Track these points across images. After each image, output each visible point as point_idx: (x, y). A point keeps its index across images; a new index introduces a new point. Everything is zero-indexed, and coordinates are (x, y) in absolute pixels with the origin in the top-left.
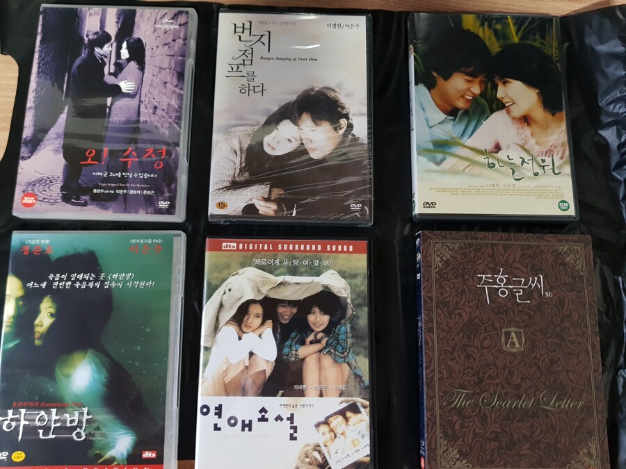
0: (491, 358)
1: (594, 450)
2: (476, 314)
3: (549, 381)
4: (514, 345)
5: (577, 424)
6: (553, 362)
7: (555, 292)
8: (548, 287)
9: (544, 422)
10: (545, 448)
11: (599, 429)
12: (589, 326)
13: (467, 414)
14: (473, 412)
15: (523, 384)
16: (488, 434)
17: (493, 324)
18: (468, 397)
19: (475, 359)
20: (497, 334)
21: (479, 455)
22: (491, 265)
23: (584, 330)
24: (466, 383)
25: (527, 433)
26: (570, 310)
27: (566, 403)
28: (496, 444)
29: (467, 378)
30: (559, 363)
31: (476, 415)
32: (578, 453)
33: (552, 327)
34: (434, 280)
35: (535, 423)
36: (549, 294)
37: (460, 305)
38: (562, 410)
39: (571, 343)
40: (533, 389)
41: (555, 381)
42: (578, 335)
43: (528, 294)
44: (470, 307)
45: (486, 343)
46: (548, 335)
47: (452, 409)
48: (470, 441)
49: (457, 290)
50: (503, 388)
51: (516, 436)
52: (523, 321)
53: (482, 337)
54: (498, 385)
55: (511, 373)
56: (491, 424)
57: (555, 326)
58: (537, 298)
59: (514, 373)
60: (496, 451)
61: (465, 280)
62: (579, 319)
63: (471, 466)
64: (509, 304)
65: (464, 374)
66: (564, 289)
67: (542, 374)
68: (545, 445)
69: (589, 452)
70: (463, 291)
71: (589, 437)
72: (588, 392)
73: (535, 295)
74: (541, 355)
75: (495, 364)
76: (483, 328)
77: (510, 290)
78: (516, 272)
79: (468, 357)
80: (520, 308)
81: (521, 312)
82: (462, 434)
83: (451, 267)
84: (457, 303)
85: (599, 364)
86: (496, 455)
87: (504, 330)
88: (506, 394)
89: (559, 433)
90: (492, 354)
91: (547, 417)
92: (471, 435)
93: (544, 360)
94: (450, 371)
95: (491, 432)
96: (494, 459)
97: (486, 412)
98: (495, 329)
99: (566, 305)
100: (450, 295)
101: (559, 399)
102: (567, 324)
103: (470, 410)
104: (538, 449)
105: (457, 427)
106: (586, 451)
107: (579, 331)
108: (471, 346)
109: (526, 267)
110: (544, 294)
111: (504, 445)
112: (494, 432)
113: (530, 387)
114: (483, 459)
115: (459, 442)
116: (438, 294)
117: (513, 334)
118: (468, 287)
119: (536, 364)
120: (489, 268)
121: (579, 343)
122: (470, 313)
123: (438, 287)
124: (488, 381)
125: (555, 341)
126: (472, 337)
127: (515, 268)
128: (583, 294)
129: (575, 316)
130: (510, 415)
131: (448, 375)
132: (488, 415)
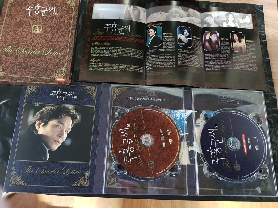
0: (26, 35)
1: (64, 71)
2: (23, 19)
3: (49, 44)
4: (37, 31)
5: (58, 61)
6: (52, 38)
7: (60, 13)
8: (57, 11)
9: (43, 59)
10: (42, 69)
11: (68, 63)
12: (71, 26)
13: (9, 55)
14: (13, 54)
15: (37, 45)
16: (17, 63)
17: (29, 23)
18: (11, 49)
19: (18, 35)
20: (30, 27)
21: (11, 70)
22: (34, 3)
23: (69, 27)
24: (12, 44)
25: (34, 63)
26: (65, 20)
27: (55, 53)
28: (20, 67)
29: (13, 42)
30: (55, 38)
31: (13, 56)
32: (56, 72)
33: (55, 26)
34: (8, 6)
35: (39, 60)
36: (57, 14)
37: (17, 16)
38: (52, 56)
39: (62, 31)
40: (42, 47)
41: (52, 45)
42: (66, 29)
43: (48, 13)
44: (22, 17)
45: (24, 30)
46: (53, 28)
47: (3, 53)
48: (8, 65)
49: (17, 10)
50: (28, 46)
51: (29, 64)
52: (43, 23)
53: (24, 27)
54: (26, 45)
55: (33, 41)
56: (19, 59)
57: (57, 25)
58: (51, 15)
59: (34, 41)
60: (19, 69)
61: (22, 7)
62: (68, 23)
63: (6, 74)
64: (38, 17)
65: (12, 40)
66: (64, 13)
67: (47, 42)
68: (42, 68)
69: (61, 72)
70: (20, 11)
71: (62, 67)
72: (66, 50)
73: (51, 14)
74: (48, 35)
75: (27, 38)
76: (25, 24)
77: (40, 12)
78: (44, 5)
79: (16, 34)
80: (43, 18)
81: (43, 19)
82: (5, 62)
83: (17, 2)
84: (16, 15)
85: (72, 40)
86: (18, 71)
87: (34, 25)
88: (28, 49)
89: (49, 64)
90: (26, 34)
91: (45, 58)
92: (9, 63)
93: (48, 37)
94: (6, 39)
95: (19, 62)
96: (17, 72)
97: (18, 54)
98: (30, 25)
99: (63, 18)
100: (13, 12)
101: (52, 51)
102: (62, 25)
103: (11, 53)
104: (38, 69)
105: (4, 59)
106: (60, 71)
107: (67, 28)
108: (18, 30)
109: (49, 4)
110: (55, 14)
111: (23, 67)
112: (20, 62)
113: (40, 46)
114: (12, 72)
115: (3, 65)
116: (9, 12)
117: (37, 27)
118: (22, 10)
119: (45, 38)
120: (33, 3)
121: (66, 32)
122: (21, 19)
123: (9, 9)
124: (22, 43)
125: (55, 30)
126: (19, 27)
127: (44, 4)
128: (71, 14)
129: (66, 22)
130: (28, 56)
131: (5, 40)
132: (19, 56)
